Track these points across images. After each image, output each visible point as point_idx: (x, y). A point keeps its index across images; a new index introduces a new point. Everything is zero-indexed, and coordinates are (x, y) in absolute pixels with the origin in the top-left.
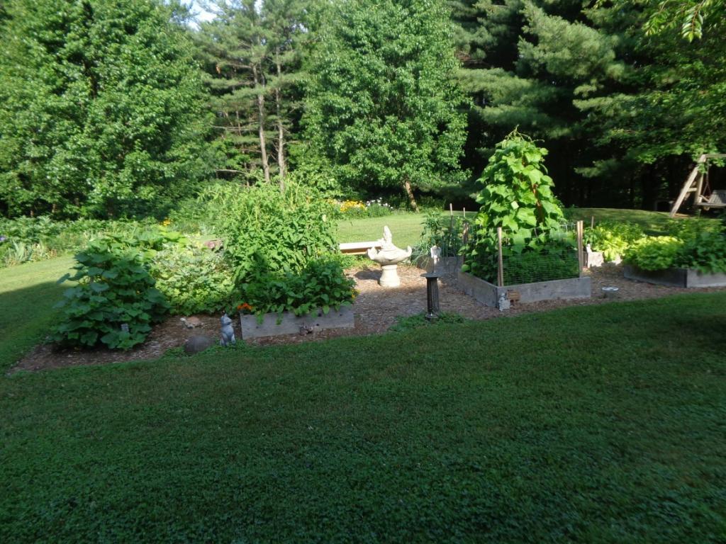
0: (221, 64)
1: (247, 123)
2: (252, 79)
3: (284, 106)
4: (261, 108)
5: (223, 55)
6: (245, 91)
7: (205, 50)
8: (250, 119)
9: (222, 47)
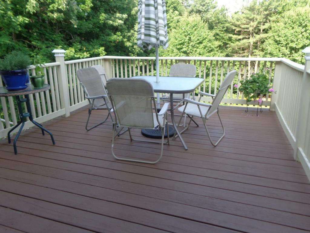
0: (238, 29)
1: (244, 53)
2: (249, 35)
3: (261, 46)
4: (251, 47)
5: (238, 26)
6: (245, 41)
7: (232, 25)
8: (246, 51)
9: (238, 23)
